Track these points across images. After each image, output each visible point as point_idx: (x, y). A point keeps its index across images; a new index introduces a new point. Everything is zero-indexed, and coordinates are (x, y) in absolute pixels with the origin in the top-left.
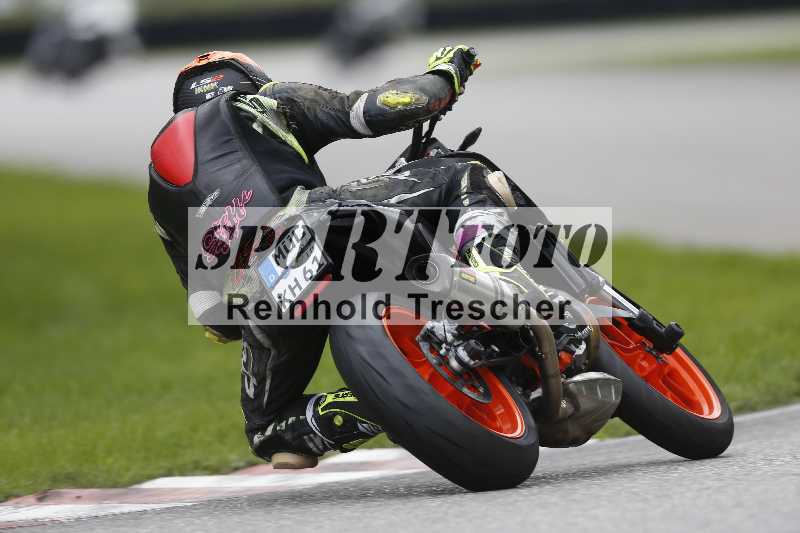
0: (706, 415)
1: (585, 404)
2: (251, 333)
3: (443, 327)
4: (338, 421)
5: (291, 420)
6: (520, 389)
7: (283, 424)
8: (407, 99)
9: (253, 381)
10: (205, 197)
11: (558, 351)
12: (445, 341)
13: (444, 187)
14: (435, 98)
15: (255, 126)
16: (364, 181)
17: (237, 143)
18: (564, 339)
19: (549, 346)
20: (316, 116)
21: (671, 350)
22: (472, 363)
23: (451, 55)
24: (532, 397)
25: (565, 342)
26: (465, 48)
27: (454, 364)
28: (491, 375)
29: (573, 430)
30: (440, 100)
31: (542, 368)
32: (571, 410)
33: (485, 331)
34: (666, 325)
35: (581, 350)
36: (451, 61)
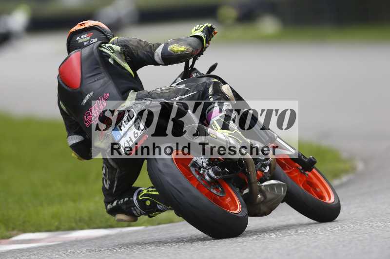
0: (327, 201)
1: (269, 196)
2: (108, 161)
3: (202, 160)
4: (148, 203)
5: (126, 200)
6: (238, 189)
7: (122, 200)
8: (182, 49)
9: (108, 182)
10: (86, 95)
11: (257, 171)
12: (203, 167)
13: (201, 92)
14: (195, 48)
15: (110, 60)
16: (164, 88)
17: (102, 69)
18: (259, 165)
19: (252, 168)
20: (138, 54)
21: (310, 170)
22: (216, 177)
23: (202, 28)
24: (244, 193)
25: (259, 166)
26: (209, 25)
27: (207, 178)
28: (224, 183)
29: (264, 208)
30: (197, 50)
31: (249, 179)
32: (262, 199)
33: (221, 161)
34: (308, 158)
35: (267, 170)
36: (202, 31)
